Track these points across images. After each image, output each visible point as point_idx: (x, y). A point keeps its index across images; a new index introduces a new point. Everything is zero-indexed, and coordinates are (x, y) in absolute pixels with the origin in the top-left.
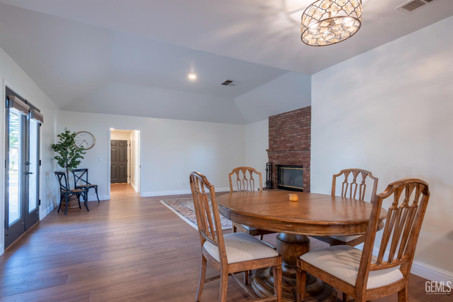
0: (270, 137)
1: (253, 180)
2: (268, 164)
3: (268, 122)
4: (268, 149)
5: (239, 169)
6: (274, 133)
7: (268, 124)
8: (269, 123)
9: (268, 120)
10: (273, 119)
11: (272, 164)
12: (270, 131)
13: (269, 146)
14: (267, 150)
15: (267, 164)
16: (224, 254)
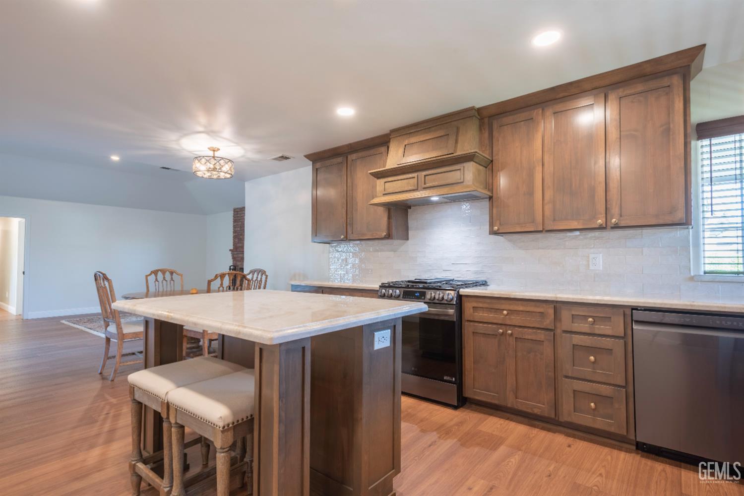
0: (235, 234)
1: (174, 281)
2: (232, 268)
3: (232, 215)
4: (232, 248)
5: (158, 271)
6: (239, 229)
7: (232, 218)
8: (234, 217)
9: (232, 212)
10: (237, 212)
11: (235, 267)
12: (234, 227)
13: (234, 245)
14: (230, 250)
15: (230, 267)
16: (120, 326)
